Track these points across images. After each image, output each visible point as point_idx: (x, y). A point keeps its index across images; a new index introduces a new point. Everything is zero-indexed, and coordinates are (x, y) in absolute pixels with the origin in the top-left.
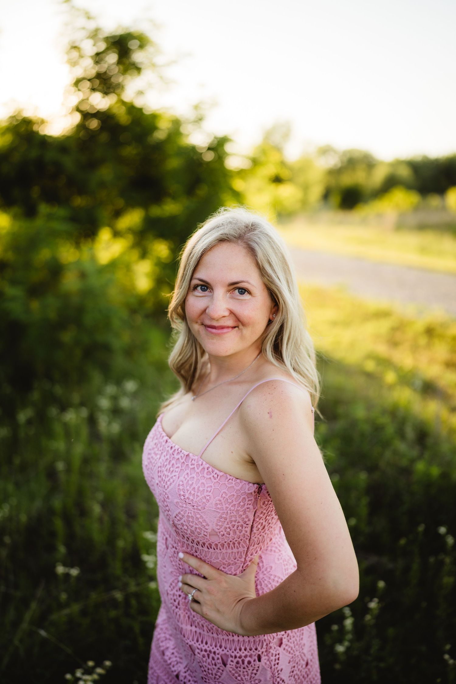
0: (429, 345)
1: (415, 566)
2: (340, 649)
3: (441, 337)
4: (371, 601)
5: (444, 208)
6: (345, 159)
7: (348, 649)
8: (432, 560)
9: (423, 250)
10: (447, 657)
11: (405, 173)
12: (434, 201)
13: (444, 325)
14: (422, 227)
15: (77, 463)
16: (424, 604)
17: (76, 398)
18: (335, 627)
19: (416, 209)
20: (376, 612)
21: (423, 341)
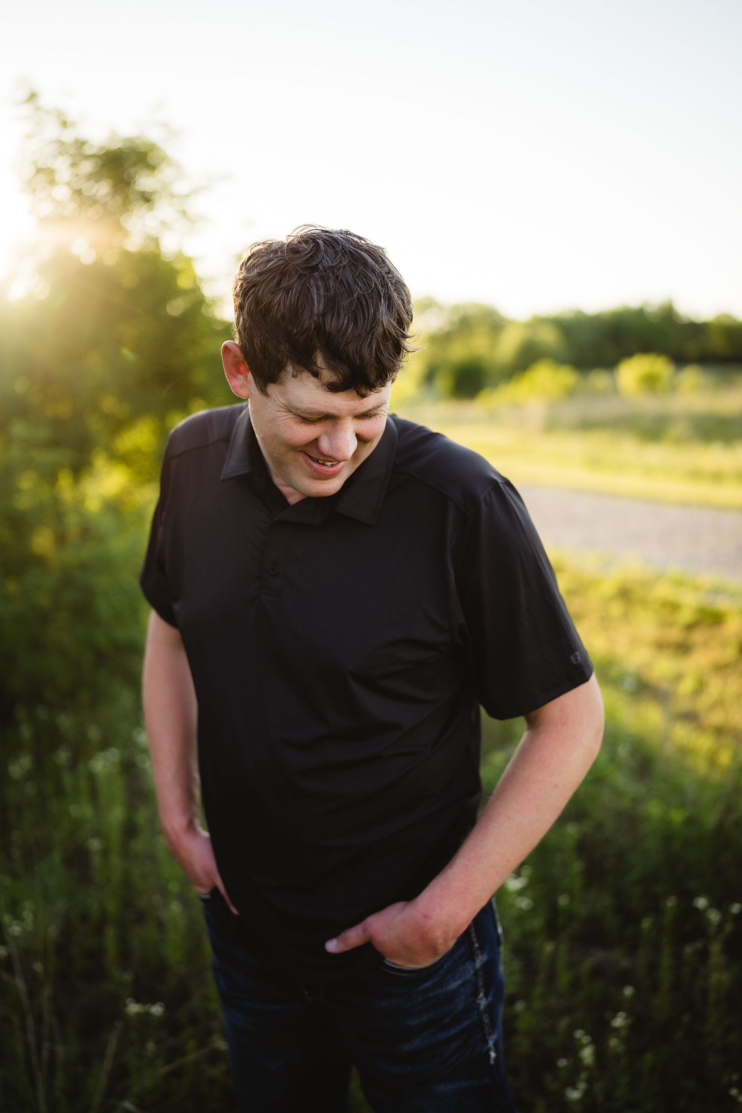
0: (626, 617)
1: (666, 961)
2: (574, 1095)
3: (644, 603)
4: (614, 1016)
5: (615, 391)
6: (456, 318)
7: (587, 1093)
8: (688, 950)
9: (594, 463)
10: (734, 1092)
11: (549, 337)
12: (599, 380)
13: (648, 584)
14: (587, 425)
15: (115, 836)
16: (686, 1018)
17: (94, 733)
18: (562, 1063)
19: (571, 393)
20: (623, 1033)
21: (616, 609)
